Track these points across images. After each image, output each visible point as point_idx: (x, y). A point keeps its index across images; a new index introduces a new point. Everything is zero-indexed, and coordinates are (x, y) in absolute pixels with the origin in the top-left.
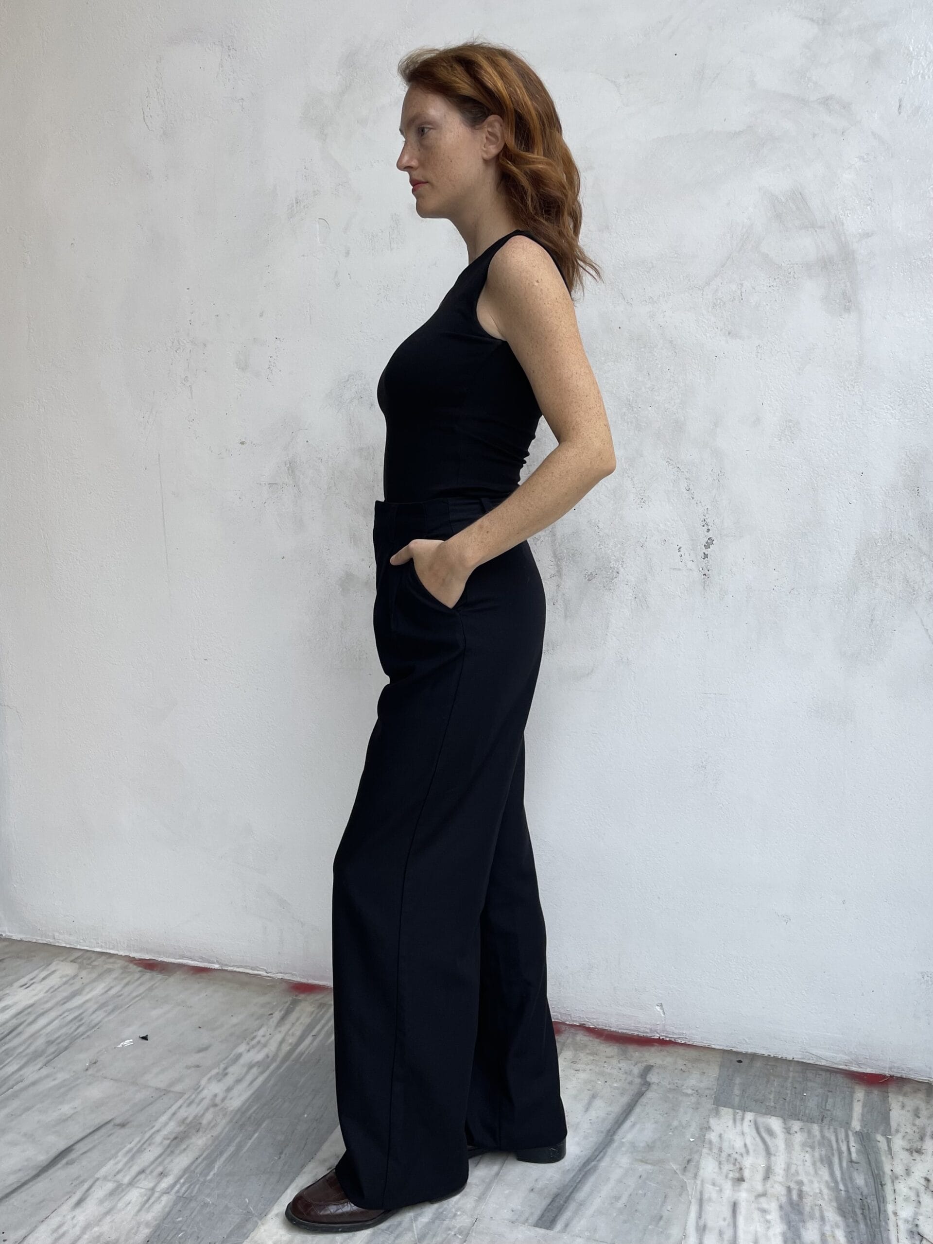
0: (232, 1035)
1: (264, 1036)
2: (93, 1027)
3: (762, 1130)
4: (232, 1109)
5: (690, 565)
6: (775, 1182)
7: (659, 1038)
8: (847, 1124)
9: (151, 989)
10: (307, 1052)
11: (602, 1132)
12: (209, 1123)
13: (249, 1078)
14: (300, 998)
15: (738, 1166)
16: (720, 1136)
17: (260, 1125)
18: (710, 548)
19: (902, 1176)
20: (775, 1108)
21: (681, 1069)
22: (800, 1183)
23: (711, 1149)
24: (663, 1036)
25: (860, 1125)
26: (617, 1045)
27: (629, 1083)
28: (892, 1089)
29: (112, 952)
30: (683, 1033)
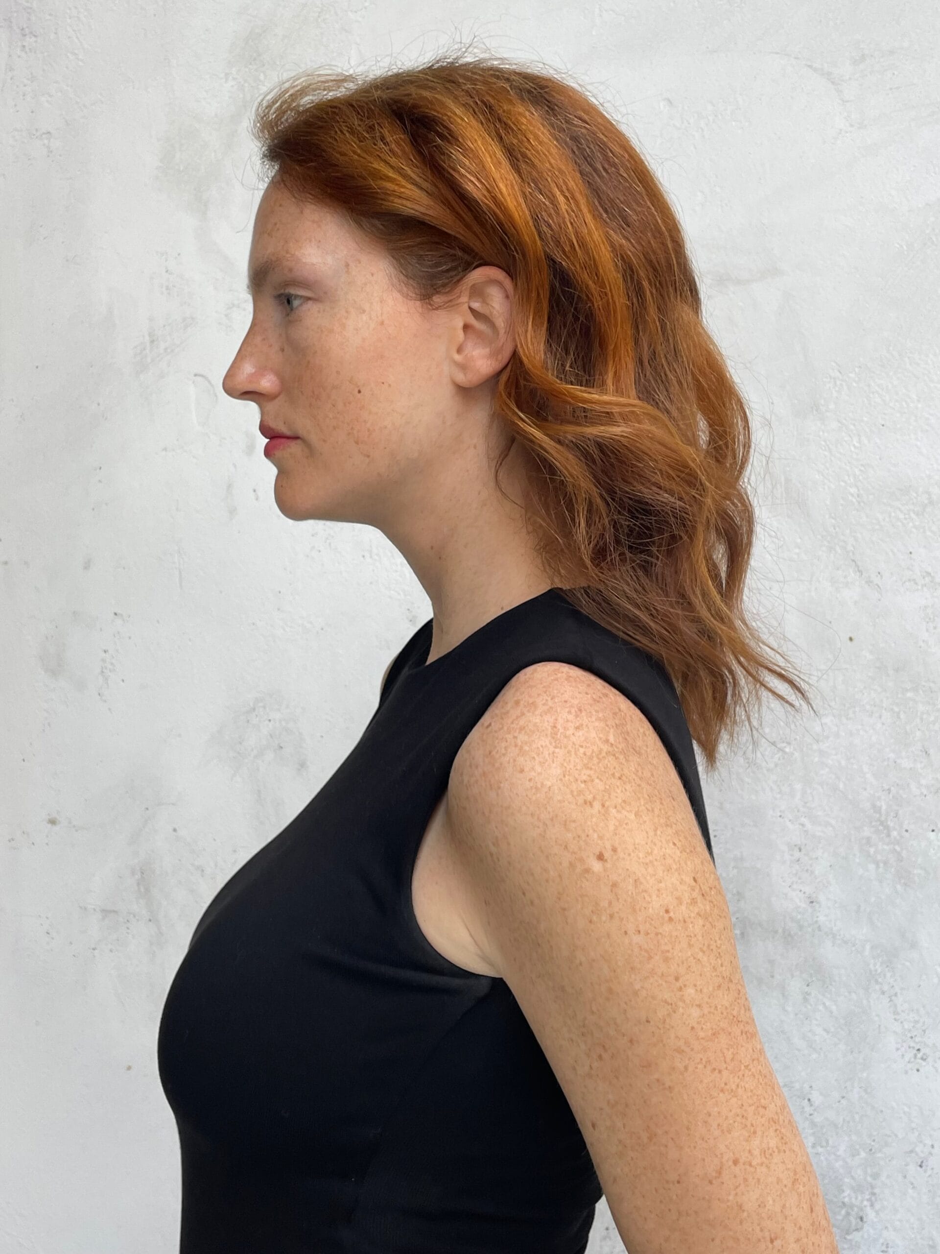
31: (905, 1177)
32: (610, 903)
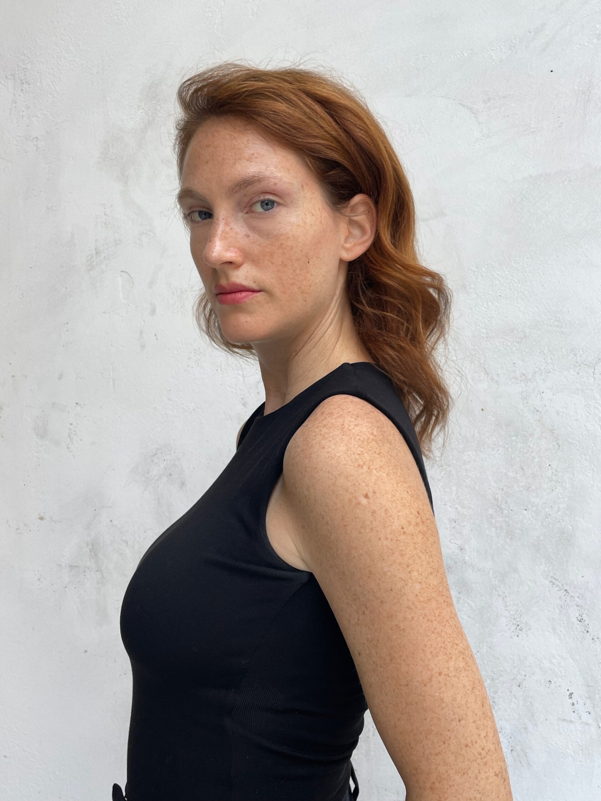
31: (511, 692)
32: (371, 522)
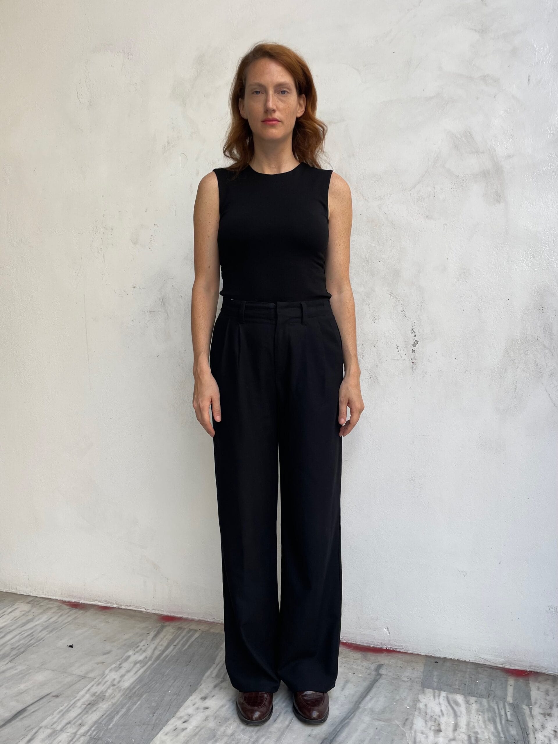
0: (125, 645)
1: (144, 646)
2: (40, 640)
3: (451, 702)
4: (124, 687)
5: (404, 357)
6: (461, 732)
7: (387, 648)
8: (504, 699)
9: (75, 619)
10: (170, 655)
11: (352, 702)
12: (110, 695)
13: (135, 669)
14: (165, 624)
15: (437, 723)
16: (426, 705)
17: (142, 697)
18: (416, 346)
19: (539, 729)
20: (459, 689)
21: (401, 667)
22: (476, 733)
23: (420, 713)
24: (389, 647)
25: (512, 699)
26: (360, 652)
27: (369, 674)
28: (531, 678)
29: (52, 597)
30: (401, 645)
